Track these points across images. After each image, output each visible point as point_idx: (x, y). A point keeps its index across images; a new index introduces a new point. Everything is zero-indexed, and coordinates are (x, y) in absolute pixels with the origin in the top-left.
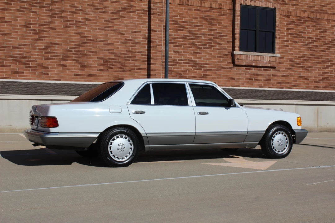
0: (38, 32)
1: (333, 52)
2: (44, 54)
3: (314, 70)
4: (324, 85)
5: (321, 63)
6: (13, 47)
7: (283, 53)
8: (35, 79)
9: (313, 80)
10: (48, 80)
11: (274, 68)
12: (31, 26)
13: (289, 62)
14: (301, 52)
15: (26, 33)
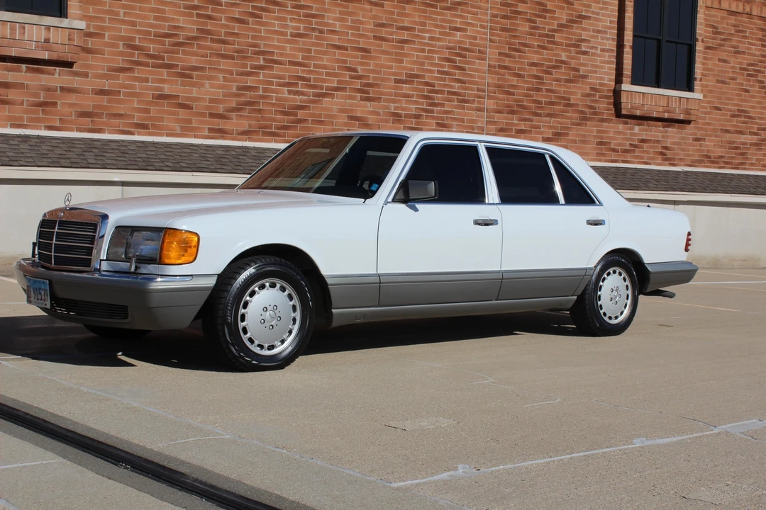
1: (273, 25)
3: (210, 78)
4: (245, 125)
5: (232, 58)
7: (102, 20)
9: (208, 108)
11: (69, 65)
13: (121, 49)
14: (165, 19)
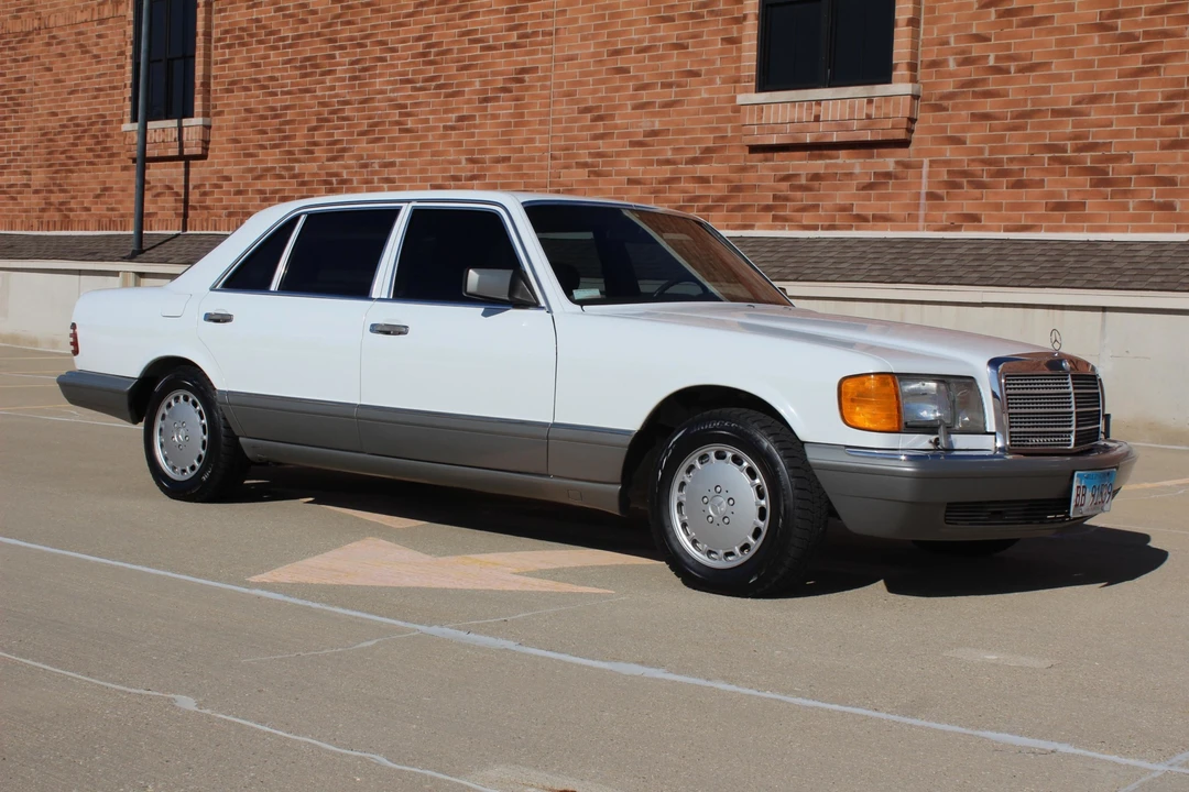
0: (1141, 41)
2: (1159, 126)
6: (1056, 113)
8: (1124, 230)
10: (1169, 230)
12: (1119, 21)
15: (1098, 51)
